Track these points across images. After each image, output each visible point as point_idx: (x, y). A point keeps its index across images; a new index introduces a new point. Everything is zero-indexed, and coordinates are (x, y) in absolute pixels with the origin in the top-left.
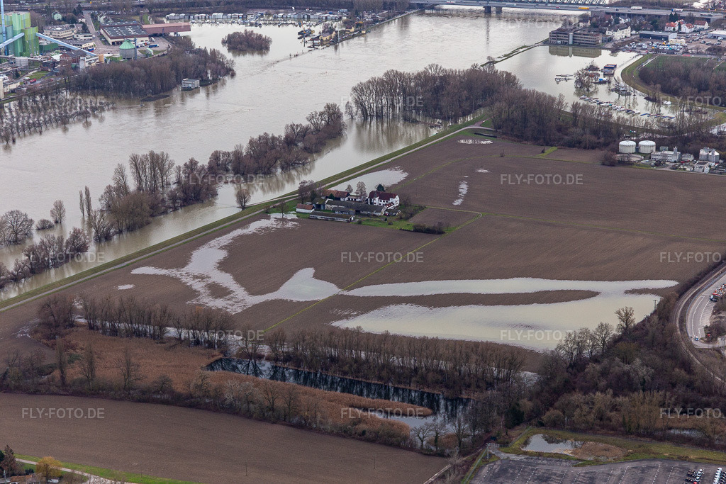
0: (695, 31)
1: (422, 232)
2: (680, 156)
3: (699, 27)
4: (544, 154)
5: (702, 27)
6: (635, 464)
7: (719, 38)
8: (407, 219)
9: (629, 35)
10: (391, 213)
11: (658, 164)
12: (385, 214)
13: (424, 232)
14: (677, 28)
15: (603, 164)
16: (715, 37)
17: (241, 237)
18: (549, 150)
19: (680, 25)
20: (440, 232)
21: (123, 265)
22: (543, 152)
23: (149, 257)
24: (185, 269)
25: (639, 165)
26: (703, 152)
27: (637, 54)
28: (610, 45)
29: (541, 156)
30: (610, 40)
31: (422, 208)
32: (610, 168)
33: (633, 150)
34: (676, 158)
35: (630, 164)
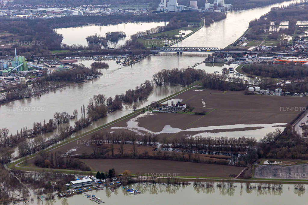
0: (253, 57)
1: (198, 114)
2: (270, 91)
3: (254, 56)
5: (255, 56)
6: (300, 165)
7: (263, 59)
8: (191, 111)
9: (232, 59)
10: (185, 110)
11: (263, 94)
12: (183, 110)
14: (247, 57)
15: (246, 95)
16: (261, 59)
18: (225, 92)
19: (248, 55)
20: (204, 114)
25: (257, 94)
26: (276, 90)
27: (237, 65)
28: (227, 62)
29: (223, 93)
30: (226, 60)
31: (194, 108)
32: (248, 96)
33: (253, 90)
34: (268, 92)
35: (254, 94)
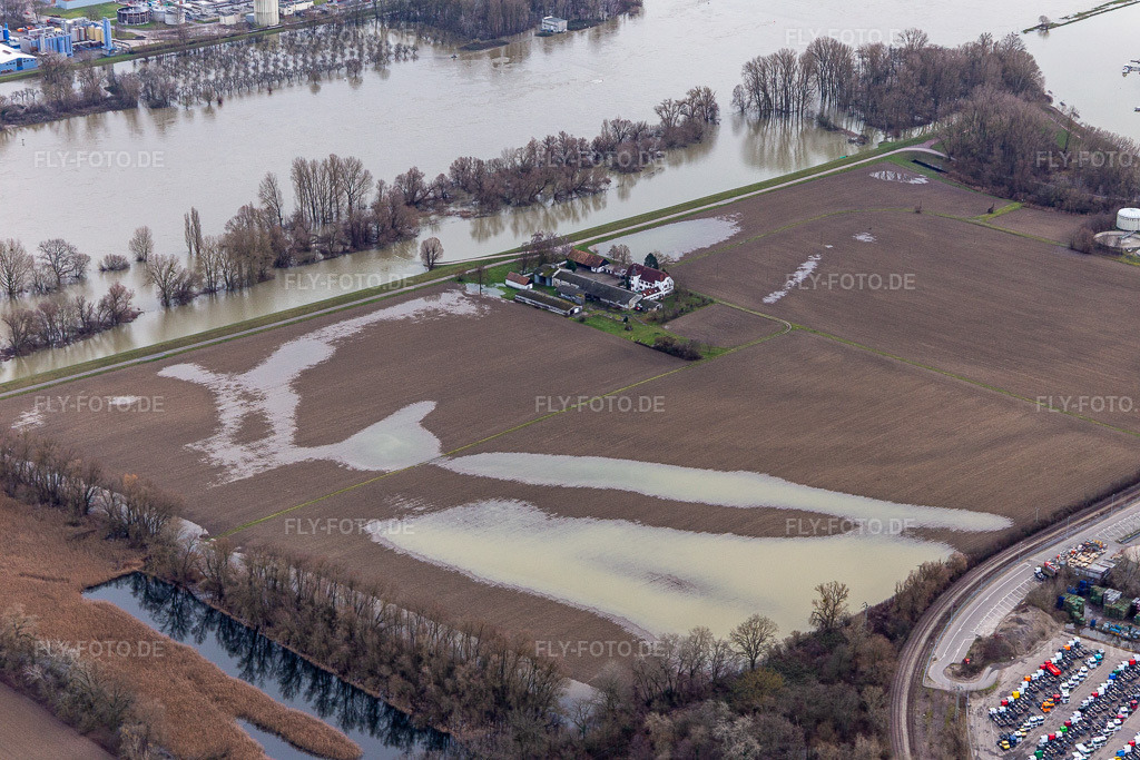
1: (666, 352)
4: (992, 215)
8: (663, 321)
10: (645, 308)
12: (636, 309)
13: (669, 353)
15: (1072, 248)
17: (381, 323)
18: (1007, 207)
20: (693, 357)
21: (157, 356)
22: (990, 211)
23: (209, 345)
24: (241, 378)
25: (1131, 258)
29: (983, 218)
31: (704, 303)
32: (1077, 257)
35: (1114, 252)
